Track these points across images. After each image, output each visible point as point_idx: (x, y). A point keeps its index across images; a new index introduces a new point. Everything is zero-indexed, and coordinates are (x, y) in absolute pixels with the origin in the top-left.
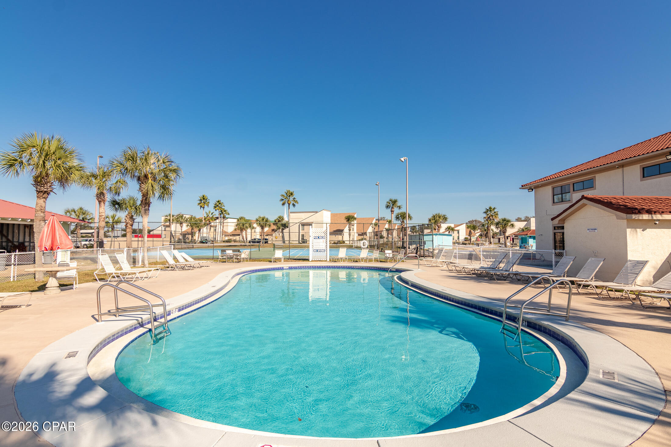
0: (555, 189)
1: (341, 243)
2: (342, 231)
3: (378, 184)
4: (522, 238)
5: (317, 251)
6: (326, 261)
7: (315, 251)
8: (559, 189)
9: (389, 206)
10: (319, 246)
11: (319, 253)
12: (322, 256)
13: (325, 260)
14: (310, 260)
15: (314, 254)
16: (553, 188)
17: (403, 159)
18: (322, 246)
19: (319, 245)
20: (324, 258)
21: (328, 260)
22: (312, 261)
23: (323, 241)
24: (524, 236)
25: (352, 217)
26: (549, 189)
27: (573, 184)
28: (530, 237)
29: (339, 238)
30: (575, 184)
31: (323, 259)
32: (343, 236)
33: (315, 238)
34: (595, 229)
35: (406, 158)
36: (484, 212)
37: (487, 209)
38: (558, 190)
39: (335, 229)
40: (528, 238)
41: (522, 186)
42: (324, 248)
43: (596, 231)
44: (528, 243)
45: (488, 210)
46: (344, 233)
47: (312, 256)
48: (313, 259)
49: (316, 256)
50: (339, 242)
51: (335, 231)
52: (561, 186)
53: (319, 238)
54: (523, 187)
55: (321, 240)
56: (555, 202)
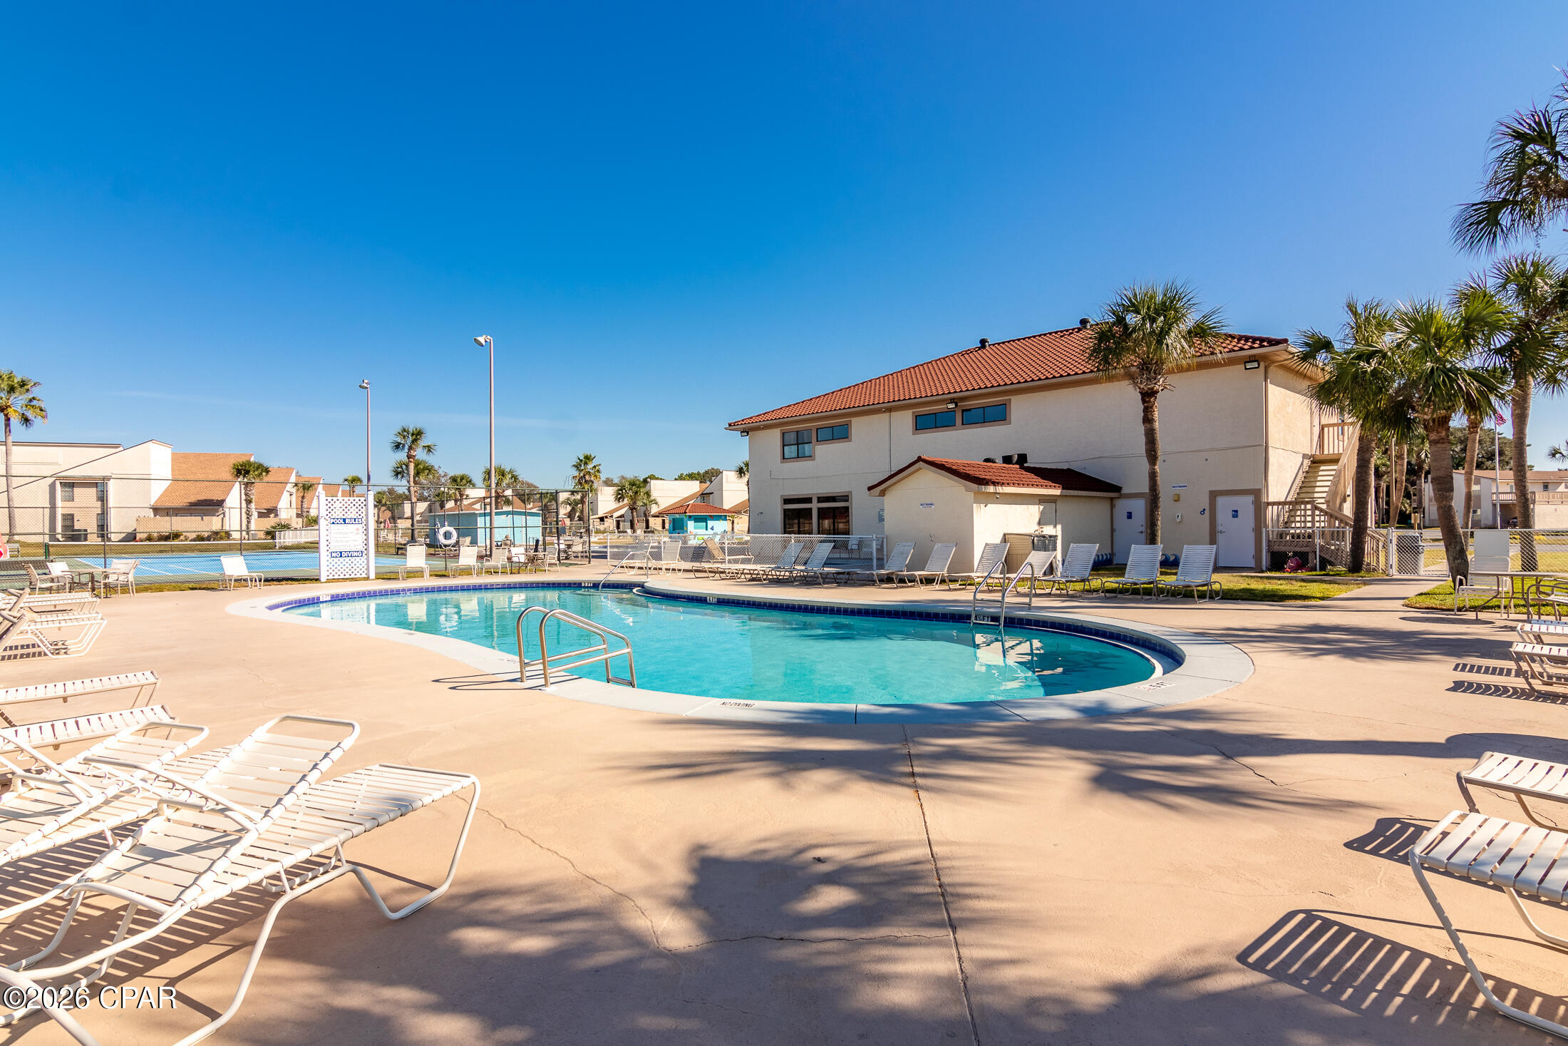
0: (786, 435)
1: (221, 539)
2: (220, 503)
3: (365, 385)
4: (674, 519)
5: (341, 556)
6: (367, 579)
7: (334, 555)
8: (793, 436)
9: (400, 444)
10: (347, 541)
11: (347, 559)
12: (357, 566)
13: (364, 575)
14: (323, 579)
15: (333, 563)
16: (783, 433)
17: (482, 339)
18: (356, 543)
19: (344, 539)
20: (361, 572)
21: (372, 576)
22: (328, 581)
23: (358, 529)
24: (677, 516)
25: (256, 466)
26: (775, 434)
27: (817, 429)
28: (690, 517)
29: (214, 523)
30: (819, 430)
31: (358, 576)
32: (223, 519)
33: (333, 523)
34: (931, 504)
35: (489, 337)
36: (574, 466)
37: (579, 459)
38: (791, 438)
39: (193, 499)
40: (685, 519)
41: (730, 425)
42: (360, 547)
43: (933, 507)
44: (685, 529)
45: (581, 461)
46: (227, 510)
47: (328, 568)
48: (331, 577)
49: (339, 568)
50: (216, 535)
51: (192, 504)
52: (797, 432)
53: (347, 521)
54: (731, 428)
55: (352, 527)
56: (786, 457)
